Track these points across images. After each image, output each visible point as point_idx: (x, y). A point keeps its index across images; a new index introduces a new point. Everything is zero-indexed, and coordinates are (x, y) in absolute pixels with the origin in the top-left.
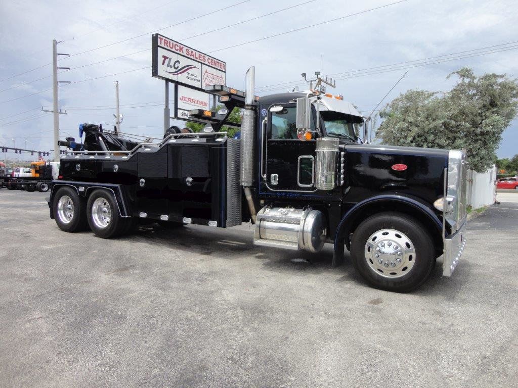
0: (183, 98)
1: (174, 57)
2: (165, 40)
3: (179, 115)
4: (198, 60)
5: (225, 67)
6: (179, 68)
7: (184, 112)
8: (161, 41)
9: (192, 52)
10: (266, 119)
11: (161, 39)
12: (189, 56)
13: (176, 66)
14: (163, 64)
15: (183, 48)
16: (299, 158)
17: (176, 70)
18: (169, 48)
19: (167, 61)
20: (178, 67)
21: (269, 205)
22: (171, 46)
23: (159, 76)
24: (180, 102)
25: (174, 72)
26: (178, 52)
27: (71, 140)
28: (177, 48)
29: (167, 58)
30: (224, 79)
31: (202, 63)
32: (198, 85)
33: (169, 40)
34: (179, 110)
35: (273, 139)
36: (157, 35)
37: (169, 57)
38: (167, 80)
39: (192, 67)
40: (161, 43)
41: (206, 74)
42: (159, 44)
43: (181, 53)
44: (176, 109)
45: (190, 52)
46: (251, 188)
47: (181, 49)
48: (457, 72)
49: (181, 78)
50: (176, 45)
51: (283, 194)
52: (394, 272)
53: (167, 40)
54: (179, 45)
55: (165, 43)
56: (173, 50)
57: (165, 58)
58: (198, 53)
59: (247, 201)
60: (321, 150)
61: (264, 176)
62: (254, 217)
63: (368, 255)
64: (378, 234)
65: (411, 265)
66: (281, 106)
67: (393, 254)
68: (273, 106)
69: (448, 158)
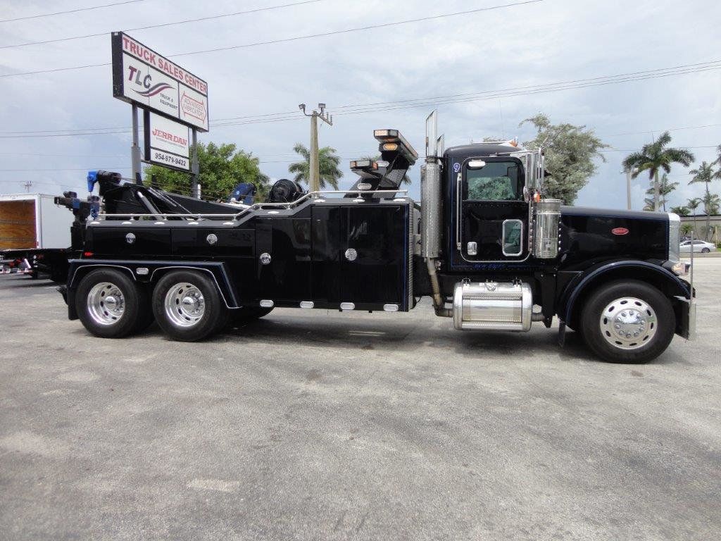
0: (157, 132)
1: (144, 70)
2: (132, 43)
3: (153, 158)
4: (173, 76)
5: (206, 88)
6: (151, 87)
7: (159, 152)
8: (126, 44)
9: (166, 63)
10: (460, 175)
11: (127, 41)
12: (162, 70)
13: (147, 84)
14: (130, 79)
15: (154, 56)
17: (147, 90)
18: (137, 56)
19: (135, 74)
20: (149, 85)
21: (465, 281)
22: (140, 53)
23: (126, 97)
24: (153, 137)
25: (143, 93)
26: (148, 62)
27: (71, 195)
28: (148, 56)
29: (135, 70)
30: (206, 107)
31: (179, 82)
32: (174, 113)
33: (136, 44)
34: (152, 150)
35: (470, 199)
36: (121, 33)
37: (138, 69)
38: (135, 104)
39: (167, 86)
40: (126, 47)
41: (184, 98)
42: (124, 49)
43: (152, 64)
44: (148, 147)
45: (164, 64)
46: (436, 260)
47: (152, 58)
48: (532, 120)
49: (154, 102)
50: (146, 51)
51: (484, 266)
52: (634, 342)
53: (135, 44)
54: (150, 52)
55: (132, 48)
56: (142, 58)
57: (133, 70)
58: (173, 66)
59: (429, 277)
60: (543, 213)
61: (459, 244)
62: (437, 296)
63: (604, 328)
64: (616, 304)
65: (652, 333)
66: (482, 160)
67: (635, 323)
68: (470, 160)
69: (668, 221)
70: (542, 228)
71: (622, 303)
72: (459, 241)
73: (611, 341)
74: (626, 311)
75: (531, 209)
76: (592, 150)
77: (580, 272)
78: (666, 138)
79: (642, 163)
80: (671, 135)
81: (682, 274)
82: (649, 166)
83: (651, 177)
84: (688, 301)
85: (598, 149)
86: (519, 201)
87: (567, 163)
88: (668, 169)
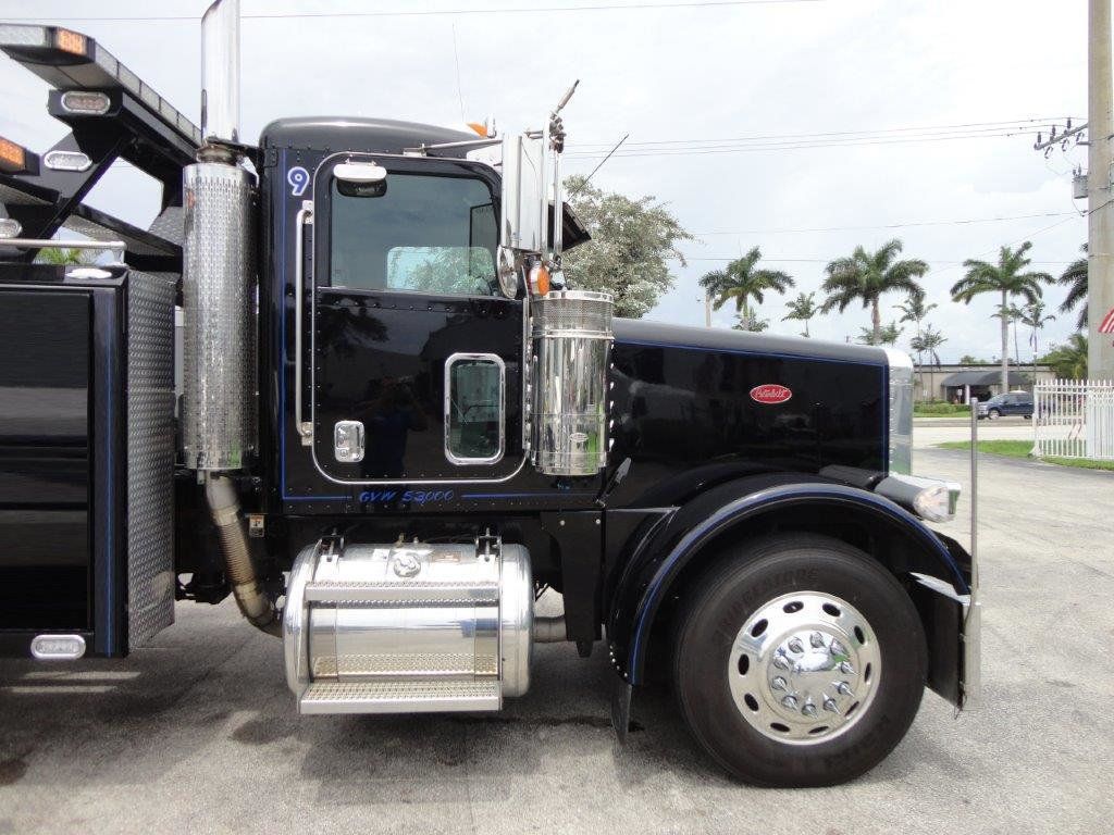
10: (308, 205)
16: (449, 362)
21: (327, 542)
46: (236, 479)
51: (388, 495)
59: (216, 533)
60: (562, 333)
61: (306, 430)
62: (247, 591)
63: (739, 685)
64: (772, 611)
65: (866, 692)
66: (380, 162)
67: (823, 669)
68: (341, 159)
69: (887, 368)
70: (558, 381)
71: (788, 609)
72: (306, 418)
73: (759, 722)
74: (799, 634)
75: (528, 322)
76: (666, 244)
77: (668, 511)
78: (755, 256)
79: (727, 288)
80: (760, 250)
81: (938, 519)
82: (735, 293)
83: (739, 308)
84: (965, 600)
85: (675, 242)
86: (495, 297)
87: (624, 259)
88: (760, 298)
